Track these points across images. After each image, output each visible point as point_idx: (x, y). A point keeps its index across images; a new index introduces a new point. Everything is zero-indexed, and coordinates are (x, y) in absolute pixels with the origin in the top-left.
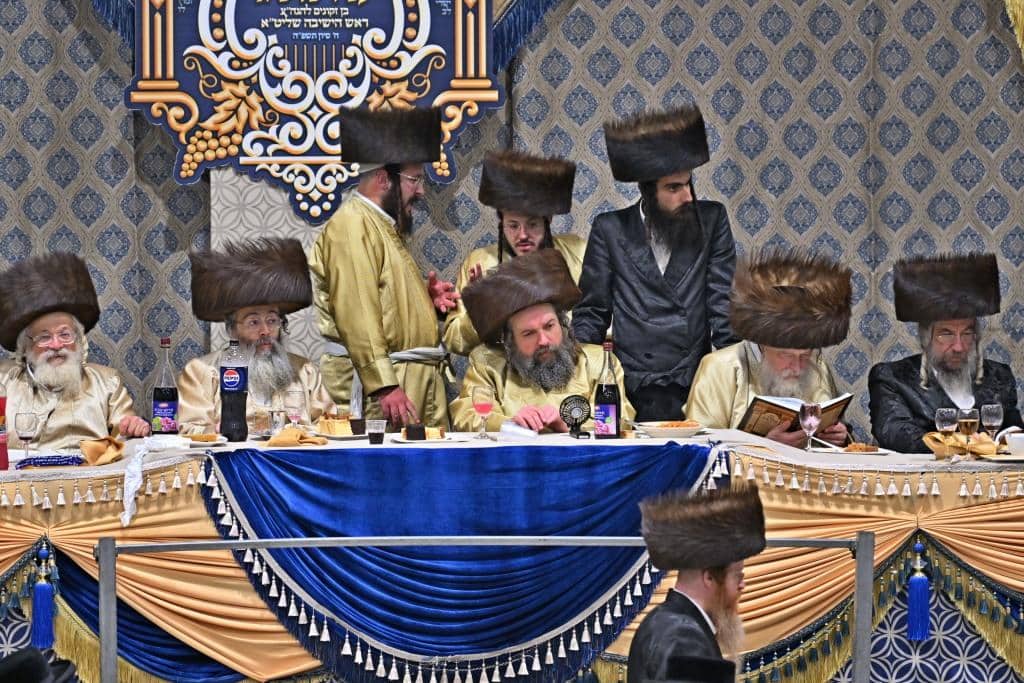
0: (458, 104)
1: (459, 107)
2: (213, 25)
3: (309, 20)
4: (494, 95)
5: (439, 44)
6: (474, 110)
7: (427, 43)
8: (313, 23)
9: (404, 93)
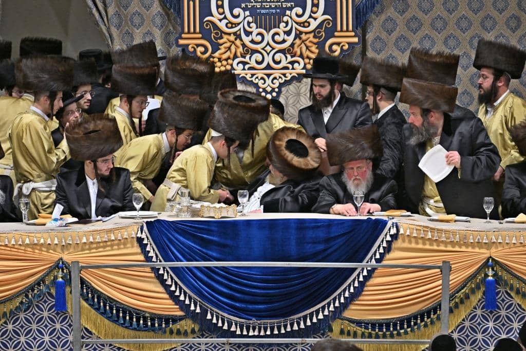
0: (338, 44)
1: (339, 46)
2: (218, 7)
3: (265, 4)
4: (356, 40)
5: (328, 15)
6: (346, 47)
7: (323, 15)
8: (267, 5)
9: (312, 39)
